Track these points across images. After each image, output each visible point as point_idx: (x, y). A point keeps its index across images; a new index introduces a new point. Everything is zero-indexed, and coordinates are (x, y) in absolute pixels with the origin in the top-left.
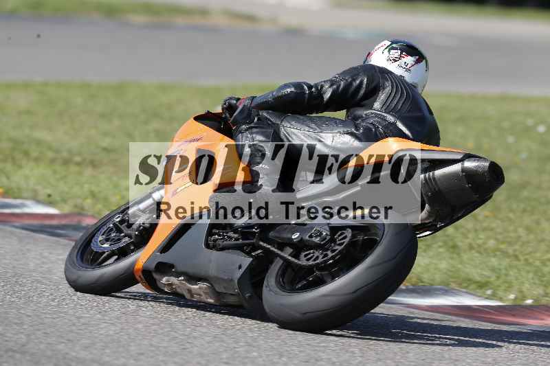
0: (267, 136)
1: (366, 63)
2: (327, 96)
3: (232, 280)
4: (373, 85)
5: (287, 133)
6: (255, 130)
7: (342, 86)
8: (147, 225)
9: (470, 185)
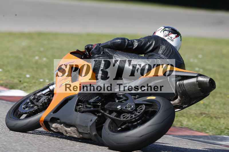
3: (87, 126)
6: (101, 57)
8: (46, 101)
9: (200, 88)
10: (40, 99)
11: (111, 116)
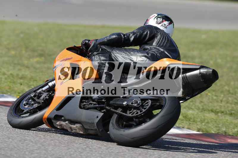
0: (106, 57)
1: (146, 24)
2: (132, 39)
3: (93, 123)
4: (153, 34)
5: (115, 56)
6: (100, 55)
7: (138, 35)
8: (47, 98)
9: (203, 80)
10: (41, 96)
11: (118, 111)
